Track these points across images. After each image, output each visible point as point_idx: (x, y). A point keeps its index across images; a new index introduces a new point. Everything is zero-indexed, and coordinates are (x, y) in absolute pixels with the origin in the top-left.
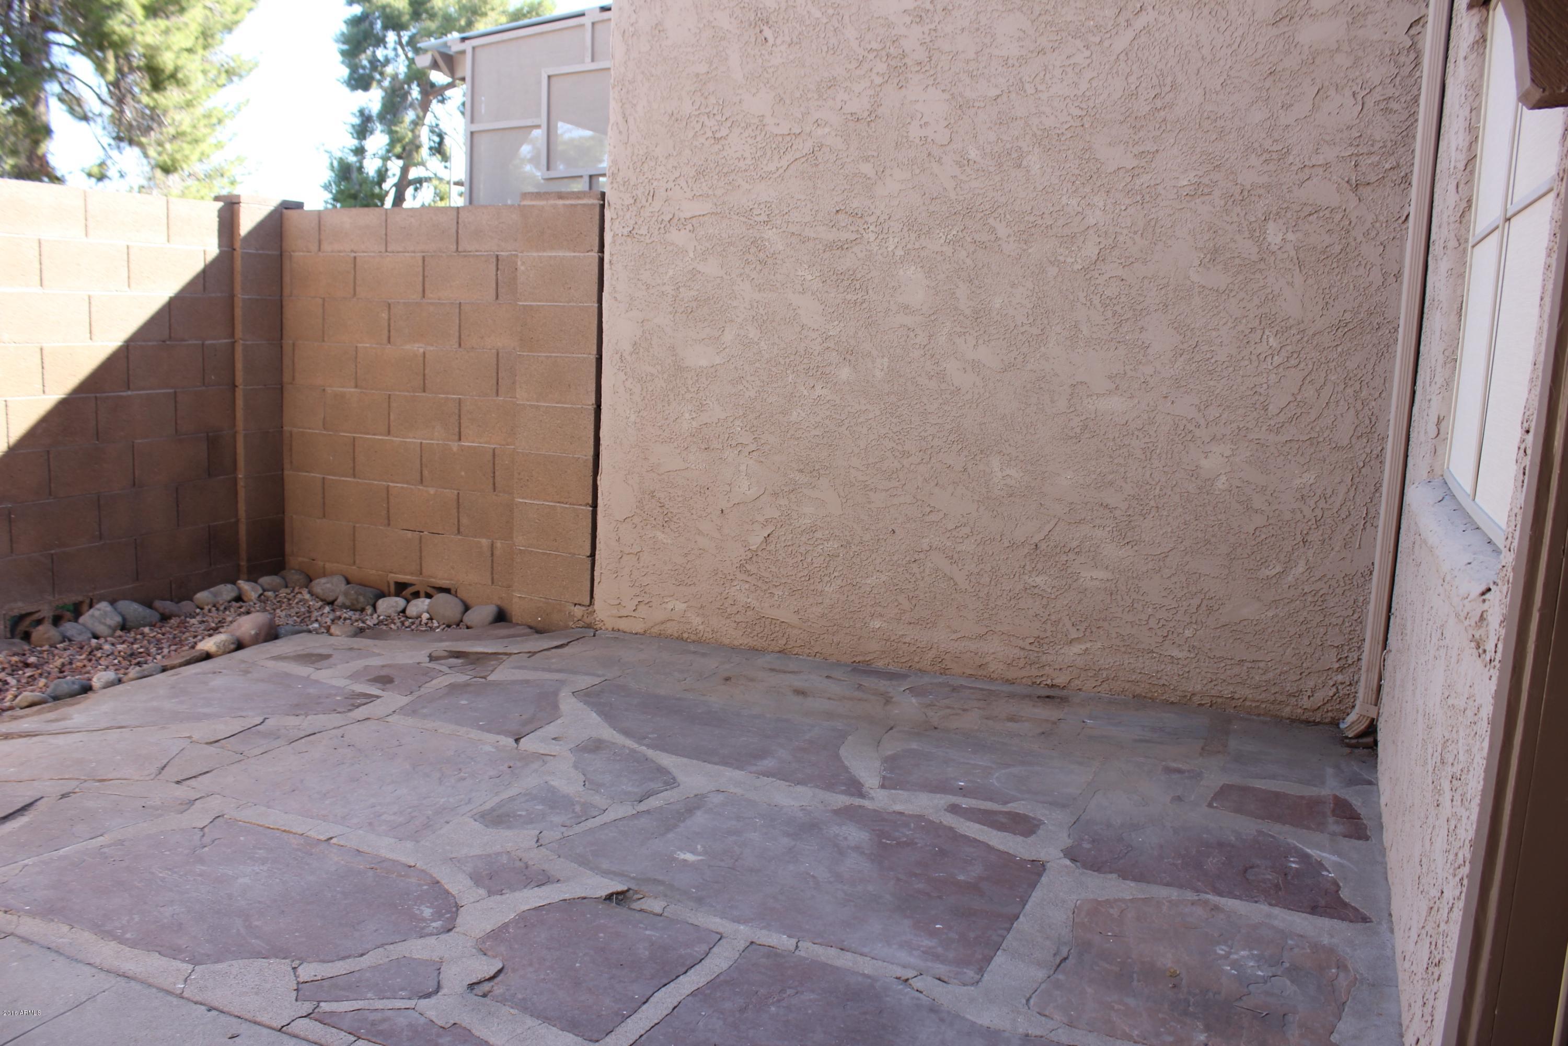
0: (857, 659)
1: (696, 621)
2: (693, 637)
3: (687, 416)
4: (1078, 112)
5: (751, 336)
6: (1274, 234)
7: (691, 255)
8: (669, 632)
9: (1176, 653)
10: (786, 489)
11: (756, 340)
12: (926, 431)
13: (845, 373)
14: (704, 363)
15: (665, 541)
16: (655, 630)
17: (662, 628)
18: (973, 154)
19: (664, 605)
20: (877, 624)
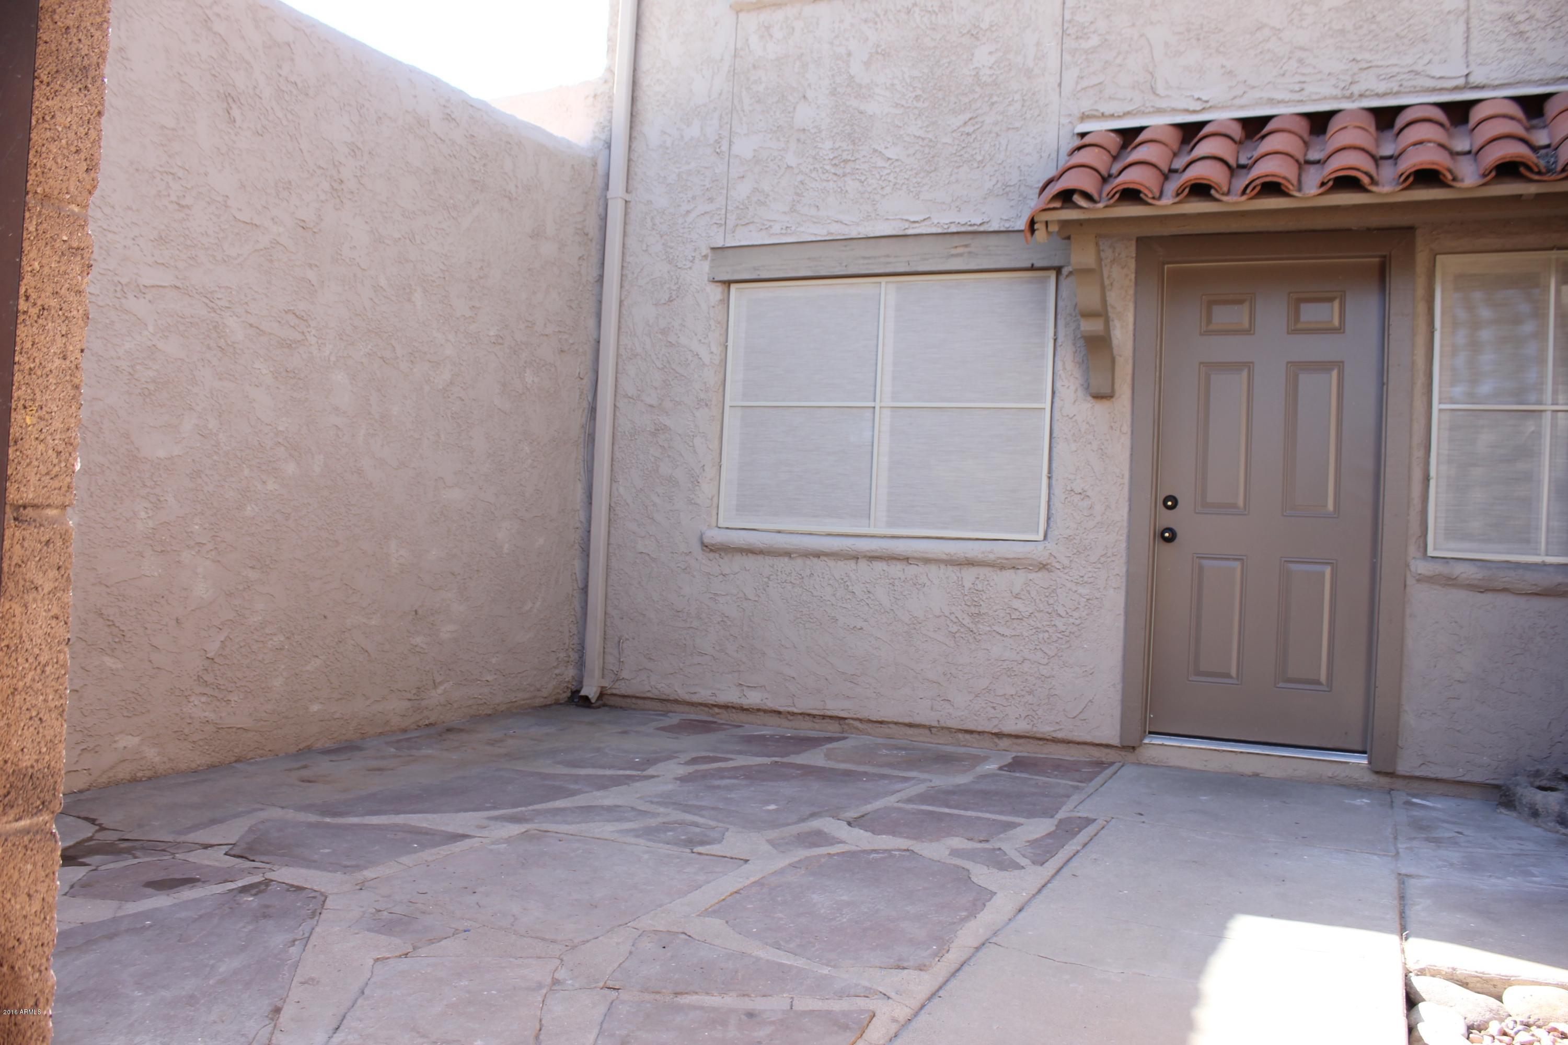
0: (301, 746)
1: (151, 753)
2: (148, 773)
3: (143, 515)
4: (443, 267)
5: (210, 426)
6: (529, 378)
7: (151, 329)
8: (121, 776)
9: (489, 678)
10: (241, 587)
11: (215, 431)
12: (350, 521)
13: (291, 468)
14: (162, 453)
15: (114, 667)
16: (104, 779)
17: (111, 774)
18: (383, 282)
19: (115, 745)
20: (315, 708)
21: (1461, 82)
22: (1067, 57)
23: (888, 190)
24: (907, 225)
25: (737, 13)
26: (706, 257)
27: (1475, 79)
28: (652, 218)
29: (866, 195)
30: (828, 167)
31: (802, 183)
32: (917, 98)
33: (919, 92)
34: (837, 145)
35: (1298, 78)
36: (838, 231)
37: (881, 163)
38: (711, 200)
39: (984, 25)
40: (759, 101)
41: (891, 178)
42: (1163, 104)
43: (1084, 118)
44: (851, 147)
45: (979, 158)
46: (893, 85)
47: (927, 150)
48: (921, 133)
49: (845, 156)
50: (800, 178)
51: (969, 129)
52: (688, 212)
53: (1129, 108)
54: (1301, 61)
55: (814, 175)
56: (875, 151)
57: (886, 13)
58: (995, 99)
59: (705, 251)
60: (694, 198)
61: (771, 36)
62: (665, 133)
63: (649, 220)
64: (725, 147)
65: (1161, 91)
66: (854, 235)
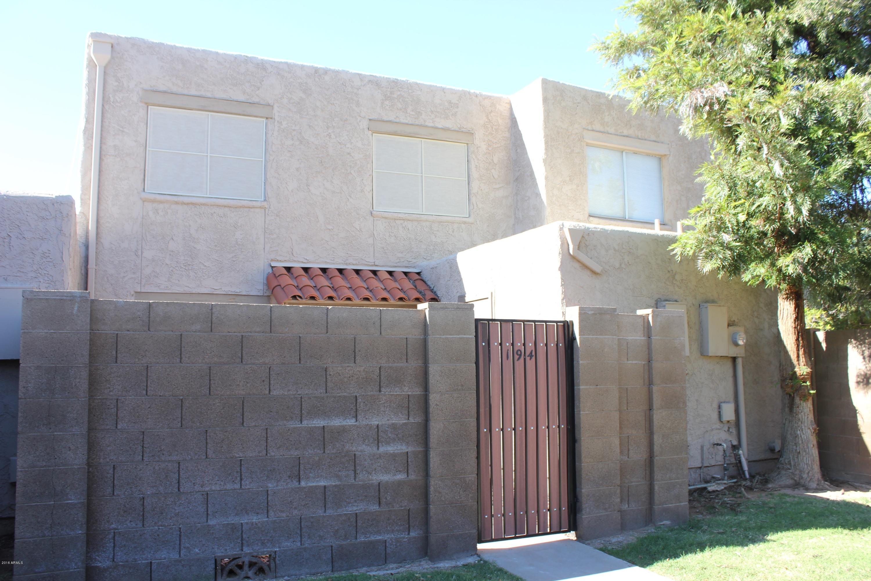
21: (373, 264)
22: (266, 240)
23: (206, 277)
24: (213, 290)
25: (143, 201)
26: (133, 295)
27: (377, 263)
28: (107, 278)
29: (198, 278)
30: (182, 266)
31: (172, 270)
32: (216, 246)
33: (216, 244)
34: (186, 259)
35: (333, 256)
36: (187, 290)
37: (202, 267)
38: (134, 273)
39: (239, 224)
40: (154, 237)
41: (206, 273)
42: (295, 259)
43: (272, 260)
44: (191, 260)
45: (238, 270)
46: (206, 240)
47: (219, 265)
48: (217, 258)
49: (189, 263)
50: (171, 269)
51: (234, 259)
52: (124, 277)
53: (286, 259)
54: (333, 251)
55: (177, 268)
56: (200, 262)
57: (204, 213)
58: (243, 250)
59: (133, 293)
60: (127, 271)
61: (158, 213)
62: (112, 243)
63: (105, 278)
64: (140, 253)
65: (295, 255)
66: (194, 292)
